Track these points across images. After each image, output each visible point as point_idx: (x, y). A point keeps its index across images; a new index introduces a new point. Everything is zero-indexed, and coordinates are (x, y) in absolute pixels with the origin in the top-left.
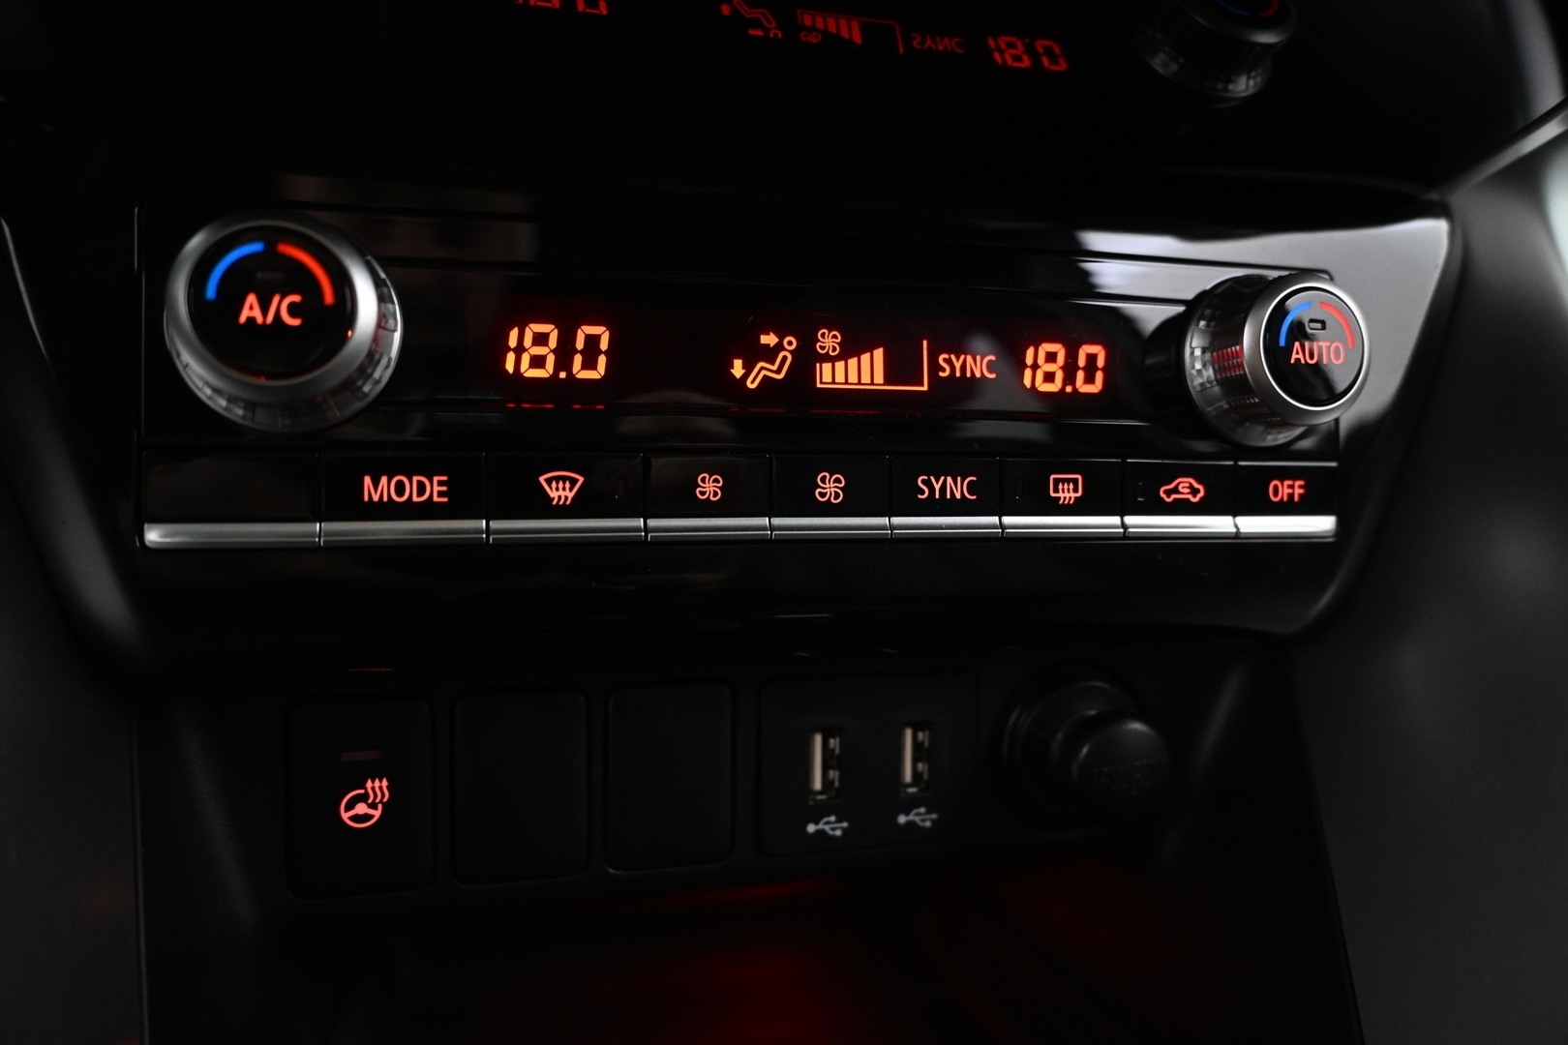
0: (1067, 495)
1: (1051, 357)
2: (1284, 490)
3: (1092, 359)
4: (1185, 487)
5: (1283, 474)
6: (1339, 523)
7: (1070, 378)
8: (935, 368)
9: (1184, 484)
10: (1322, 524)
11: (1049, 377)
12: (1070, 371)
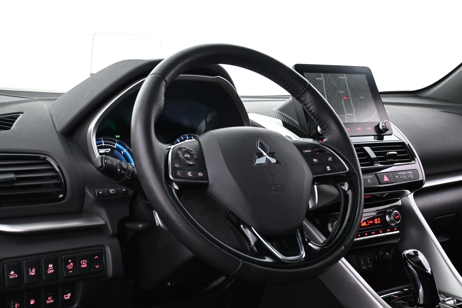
0: (381, 232)
1: (376, 220)
2: (395, 229)
3: (379, 220)
4: (389, 230)
5: (395, 228)
6: (400, 231)
7: (378, 222)
8: (369, 223)
9: (388, 230)
10: (398, 232)
11: (376, 222)
12: (378, 221)
